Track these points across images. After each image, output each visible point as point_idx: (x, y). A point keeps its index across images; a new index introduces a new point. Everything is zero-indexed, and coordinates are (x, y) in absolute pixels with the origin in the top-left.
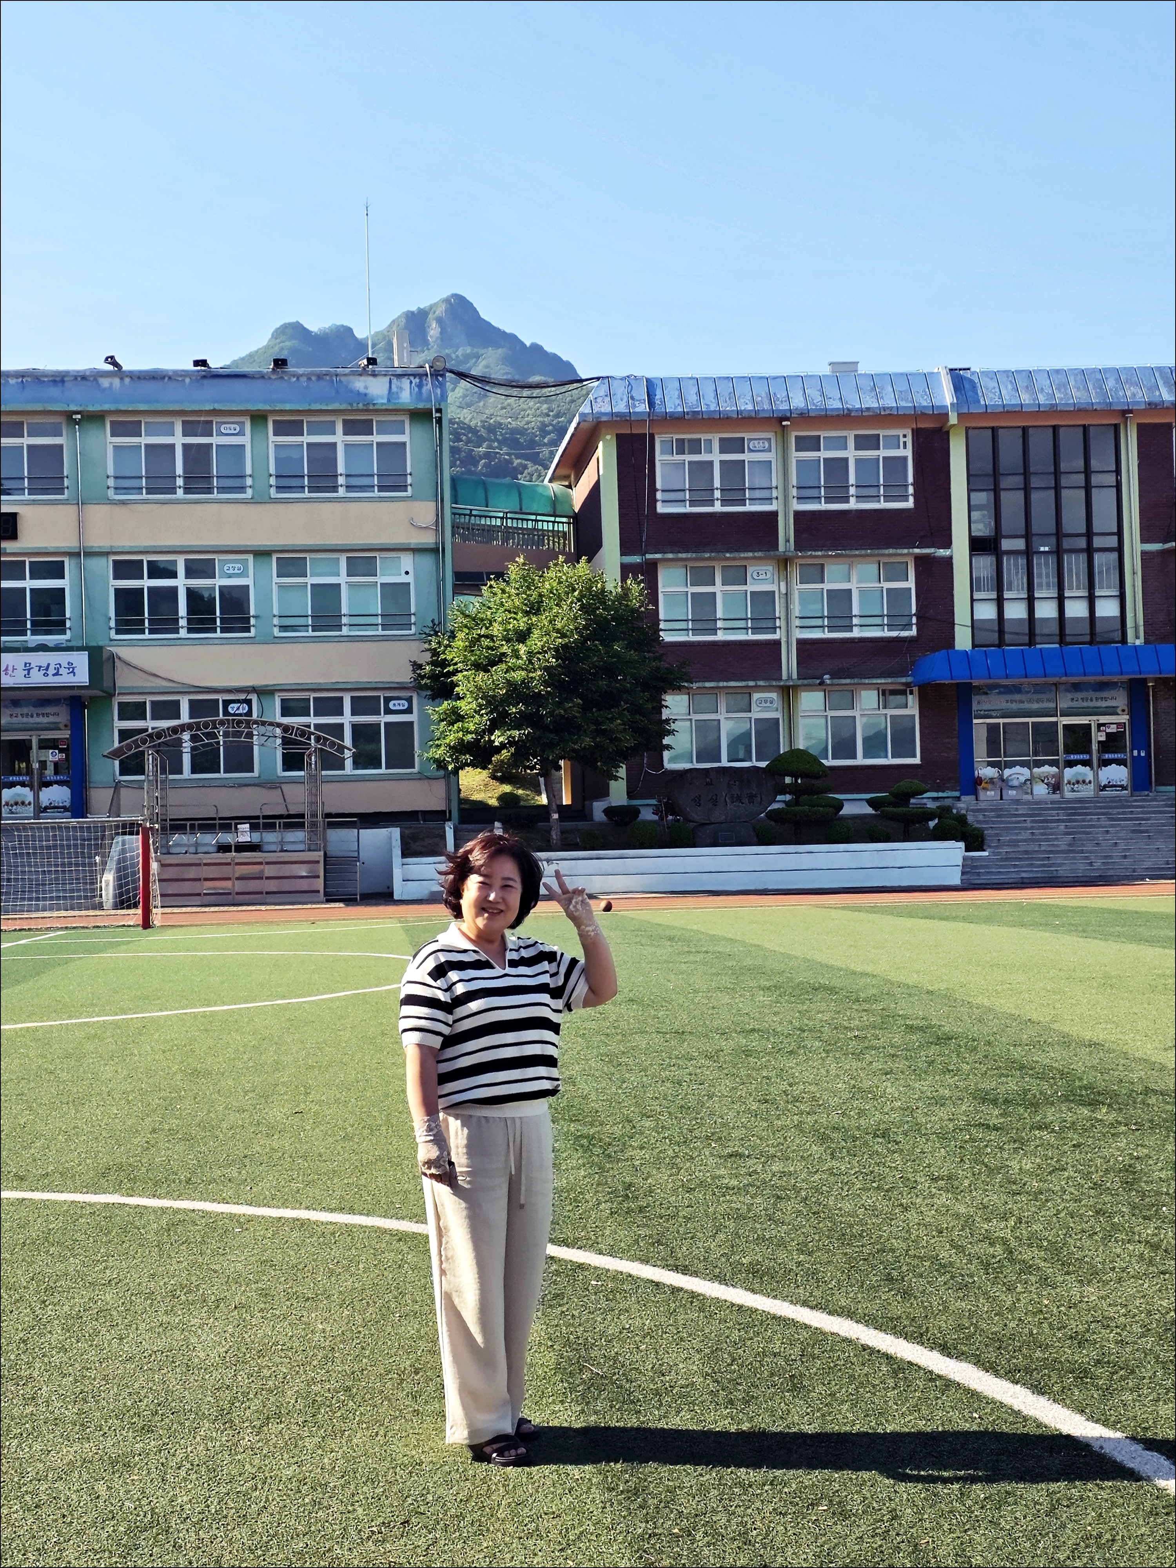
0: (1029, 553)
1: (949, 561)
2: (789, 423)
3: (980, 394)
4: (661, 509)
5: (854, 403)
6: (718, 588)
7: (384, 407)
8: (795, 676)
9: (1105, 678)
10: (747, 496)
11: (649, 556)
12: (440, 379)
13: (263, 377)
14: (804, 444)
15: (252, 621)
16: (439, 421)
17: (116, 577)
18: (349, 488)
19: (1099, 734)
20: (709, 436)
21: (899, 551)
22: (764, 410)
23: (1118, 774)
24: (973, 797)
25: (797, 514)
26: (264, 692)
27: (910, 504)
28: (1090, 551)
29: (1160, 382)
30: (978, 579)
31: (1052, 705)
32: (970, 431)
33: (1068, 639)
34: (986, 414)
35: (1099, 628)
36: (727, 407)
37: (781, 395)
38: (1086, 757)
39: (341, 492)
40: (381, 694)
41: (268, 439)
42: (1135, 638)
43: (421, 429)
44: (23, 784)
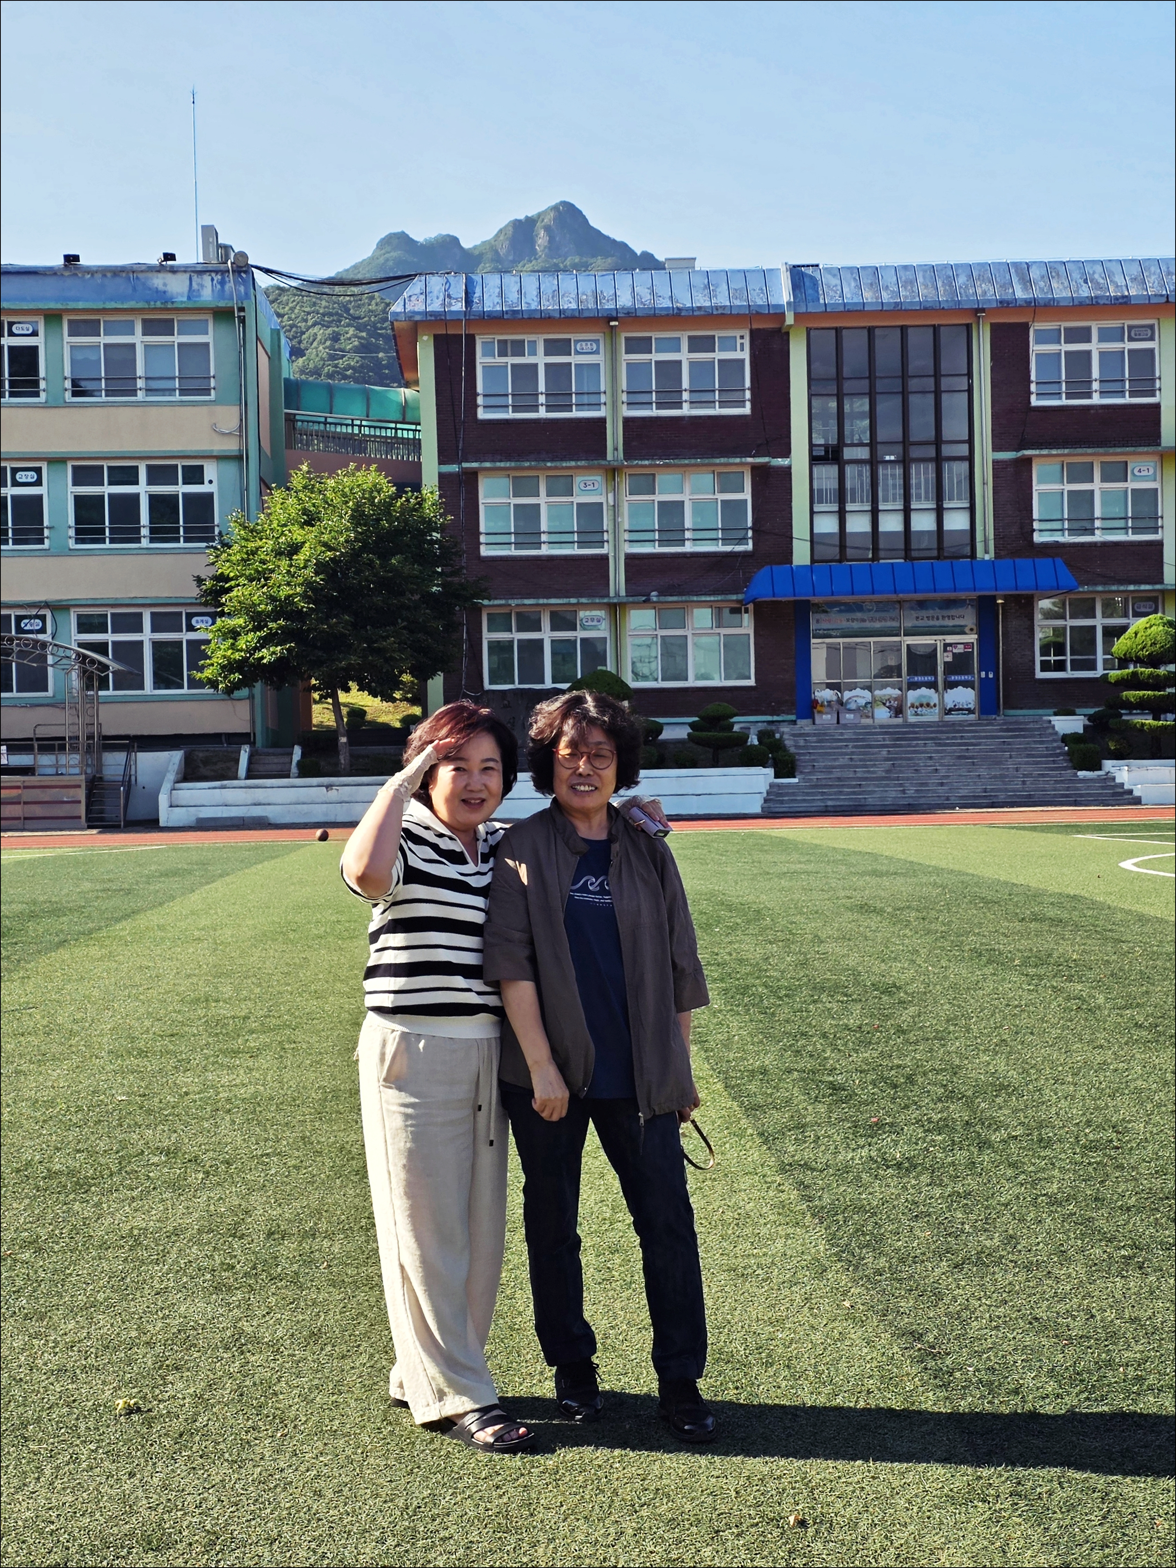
0: (874, 462)
1: (787, 471)
2: (617, 323)
3: (821, 292)
4: (482, 414)
5: (685, 301)
6: (542, 500)
7: (183, 306)
8: (623, 593)
9: (952, 595)
10: (574, 401)
11: (465, 465)
12: (244, 275)
13: (55, 274)
14: (634, 346)
15: (46, 533)
16: (243, 320)
18: (149, 391)
19: (946, 654)
20: (532, 337)
21: (732, 460)
22: (588, 309)
23: (965, 696)
24: (809, 721)
25: (627, 421)
26: (59, 608)
27: (747, 410)
28: (939, 461)
29: (1015, 280)
30: (819, 491)
31: (895, 624)
32: (812, 333)
33: (914, 554)
34: (826, 313)
35: (947, 543)
36: (549, 305)
37: (608, 293)
38: (930, 678)
39: (141, 396)
40: (183, 610)
41: (62, 340)
42: (985, 553)
43: (224, 329)
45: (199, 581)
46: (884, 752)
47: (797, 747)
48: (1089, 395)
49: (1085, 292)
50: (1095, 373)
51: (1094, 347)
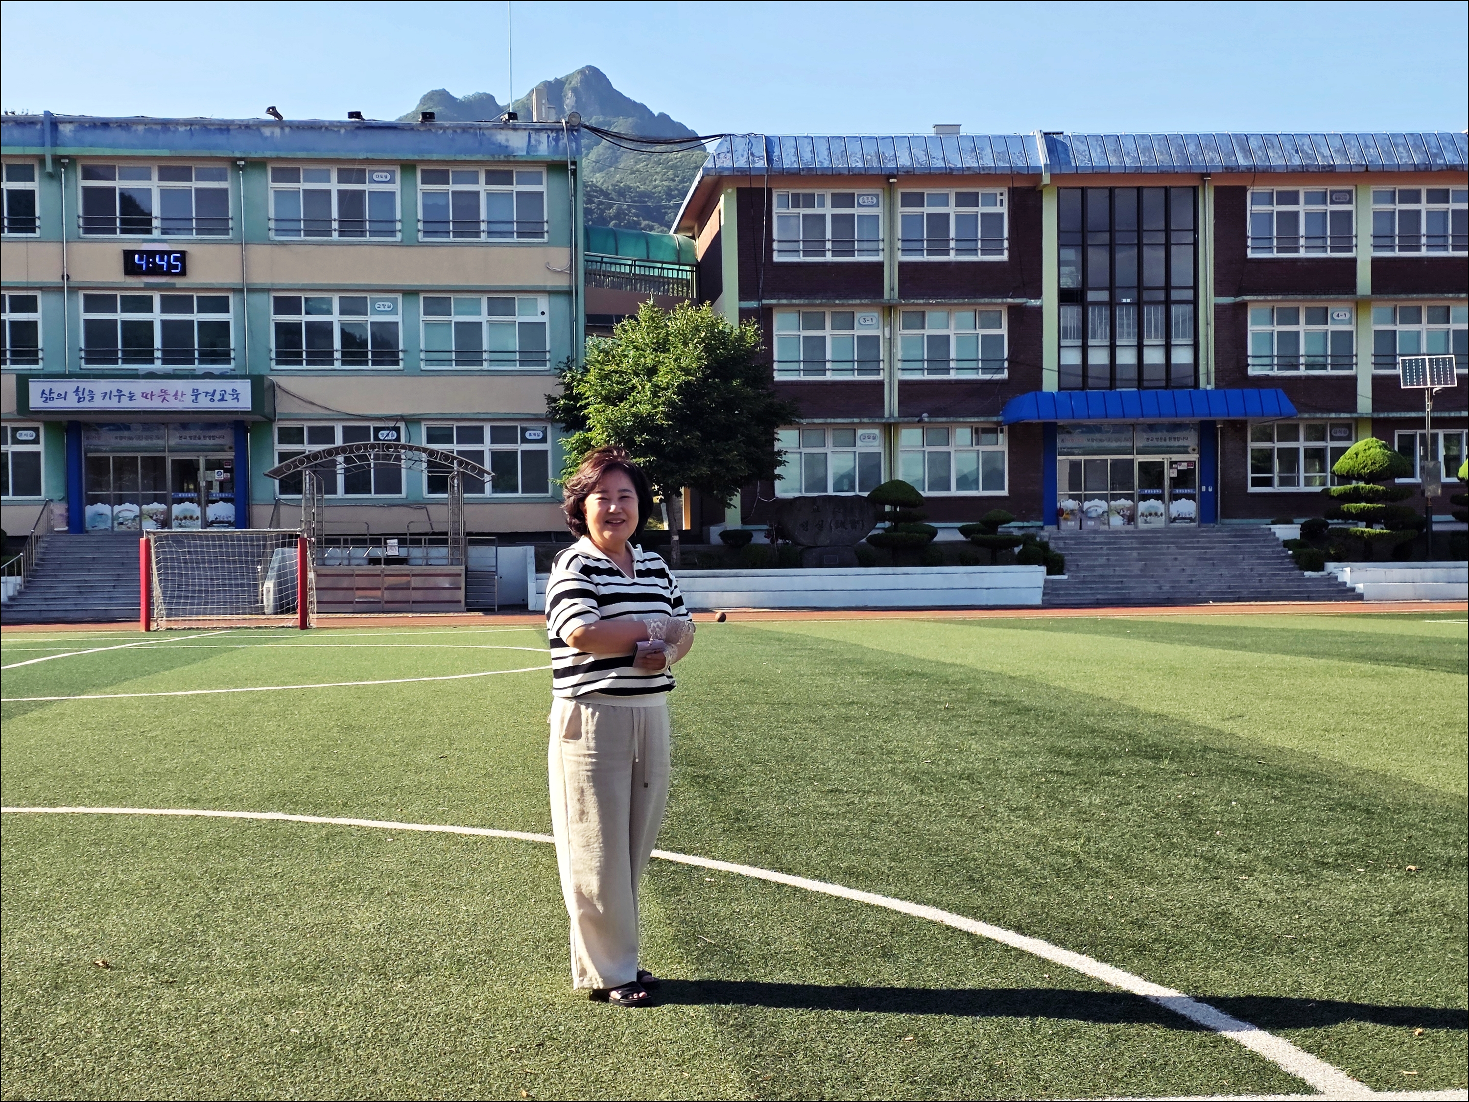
0: (1112, 304)
1: (1039, 310)
2: (895, 180)
3: (1072, 156)
4: (777, 258)
5: (956, 162)
6: (828, 333)
7: (524, 159)
8: (896, 414)
9: (1178, 420)
10: (856, 247)
11: (765, 302)
12: (575, 133)
13: (412, 129)
14: (910, 200)
15: (401, 355)
16: (575, 173)
17: (276, 312)
18: (490, 233)
19: (1171, 471)
20: (823, 192)
21: (994, 301)
22: (873, 167)
23: (1186, 507)
24: (1055, 527)
25: (902, 265)
26: (412, 421)
27: (1005, 257)
28: (1168, 303)
29: (1237, 149)
30: (1065, 328)
31: (1129, 444)
32: (1061, 191)
33: (1146, 384)
34: (1078, 174)
35: (1173, 375)
36: (839, 164)
37: (889, 153)
38: (1158, 491)
39: (483, 237)
40: (518, 424)
41: (416, 186)
42: (1207, 383)
43: (558, 182)
44: (191, 501)
48: (1296, 250)
49: (1296, 161)
50: (1302, 231)
51: (1301, 208)
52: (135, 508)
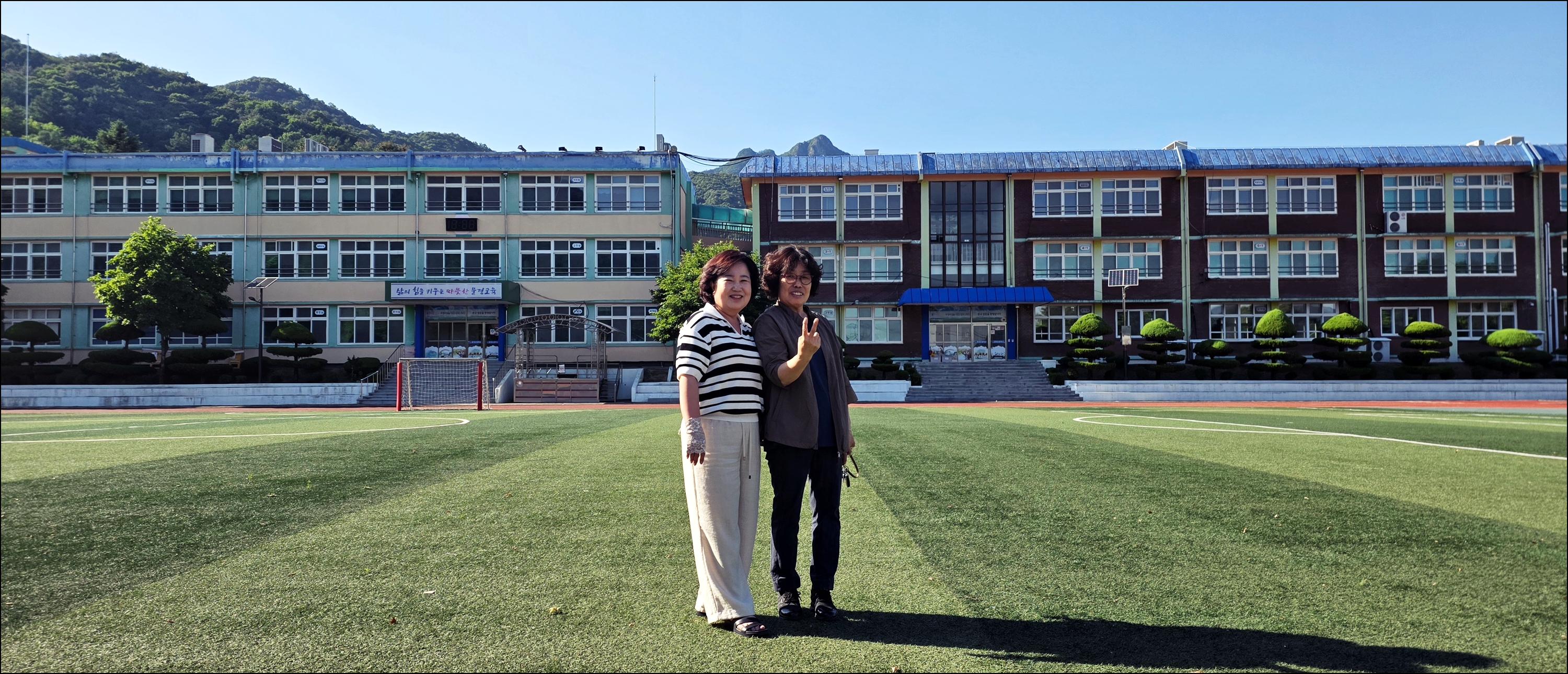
0: (959, 243)
1: (919, 246)
2: (842, 179)
3: (936, 165)
4: (780, 219)
5: (873, 169)
7: (648, 170)
8: (843, 300)
9: (995, 304)
10: (822, 214)
11: (772, 242)
12: (675, 157)
13: (591, 155)
14: (851, 189)
15: (585, 270)
16: (674, 177)
17: (522, 249)
18: (632, 208)
19: (992, 331)
20: (804, 185)
21: (894, 241)
22: (830, 173)
23: (1001, 350)
24: (925, 360)
25: (846, 223)
26: (590, 304)
27: (901, 218)
28: (989, 242)
29: (1026, 160)
30: (934, 256)
31: (969, 317)
32: (932, 183)
33: (977, 284)
34: (938, 175)
35: (993, 280)
36: (811, 170)
37: (838, 165)
38: (985, 342)
39: (628, 210)
40: (645, 306)
41: (594, 185)
42: (1011, 283)
43: (666, 181)
44: (479, 345)
45: (652, 292)
46: (963, 375)
47: (922, 372)
48: (1060, 213)
49: (1058, 166)
50: (1063, 203)
51: (1062, 191)
52: (450, 349)
